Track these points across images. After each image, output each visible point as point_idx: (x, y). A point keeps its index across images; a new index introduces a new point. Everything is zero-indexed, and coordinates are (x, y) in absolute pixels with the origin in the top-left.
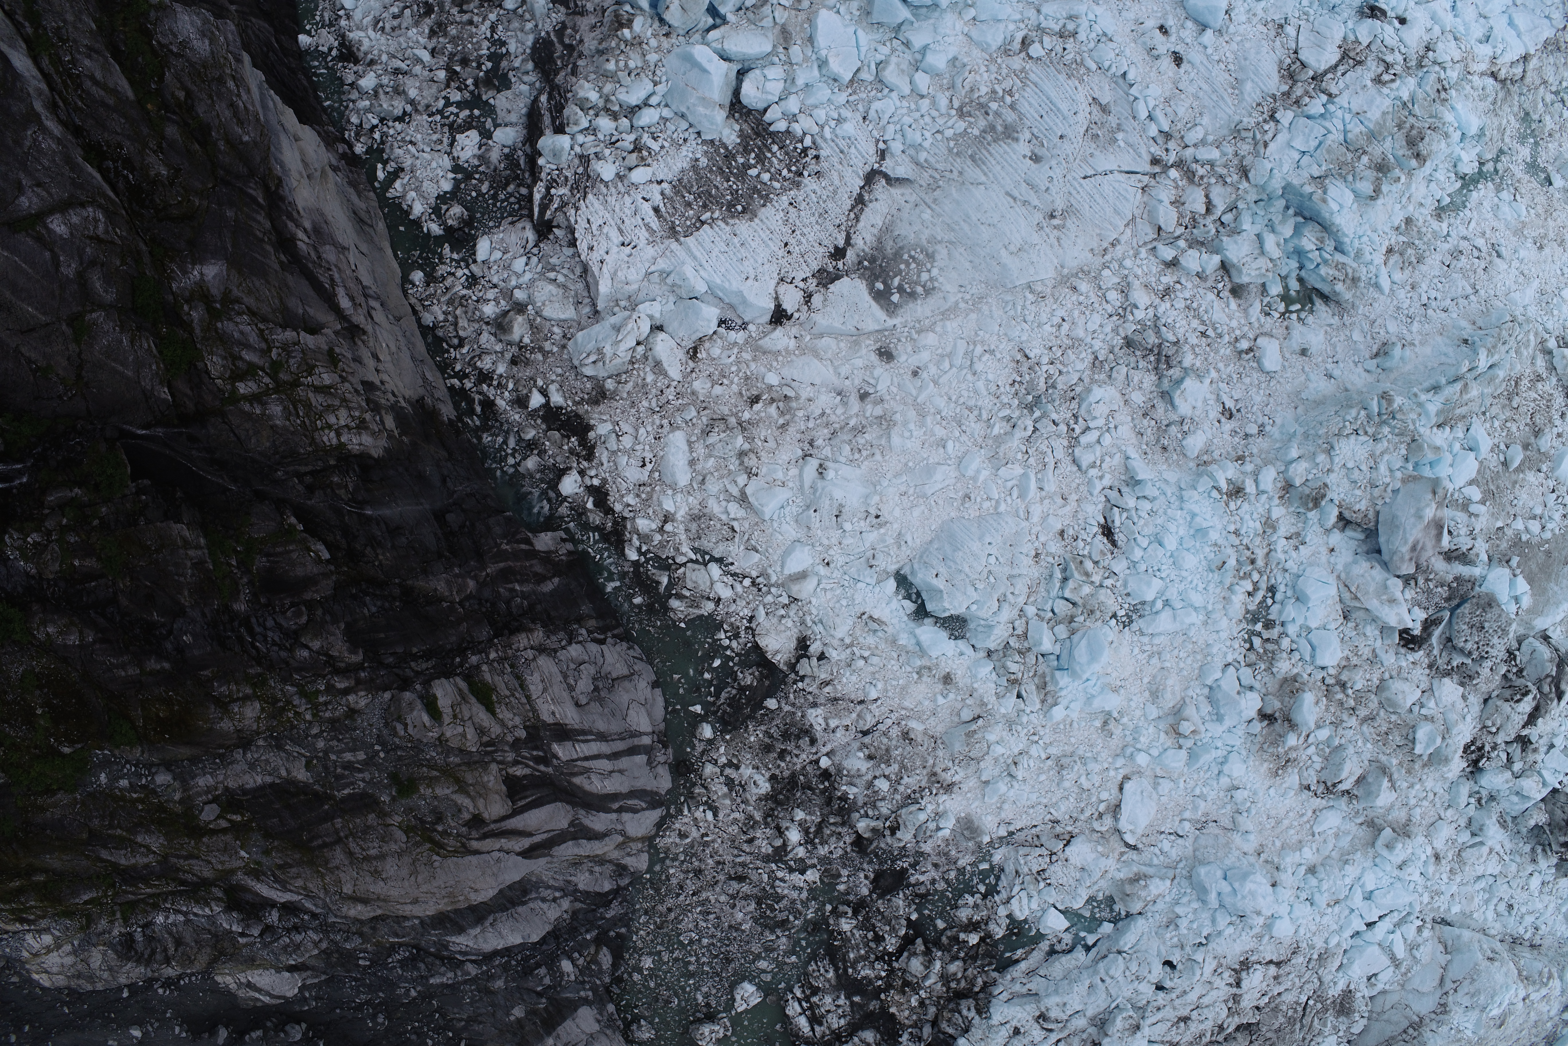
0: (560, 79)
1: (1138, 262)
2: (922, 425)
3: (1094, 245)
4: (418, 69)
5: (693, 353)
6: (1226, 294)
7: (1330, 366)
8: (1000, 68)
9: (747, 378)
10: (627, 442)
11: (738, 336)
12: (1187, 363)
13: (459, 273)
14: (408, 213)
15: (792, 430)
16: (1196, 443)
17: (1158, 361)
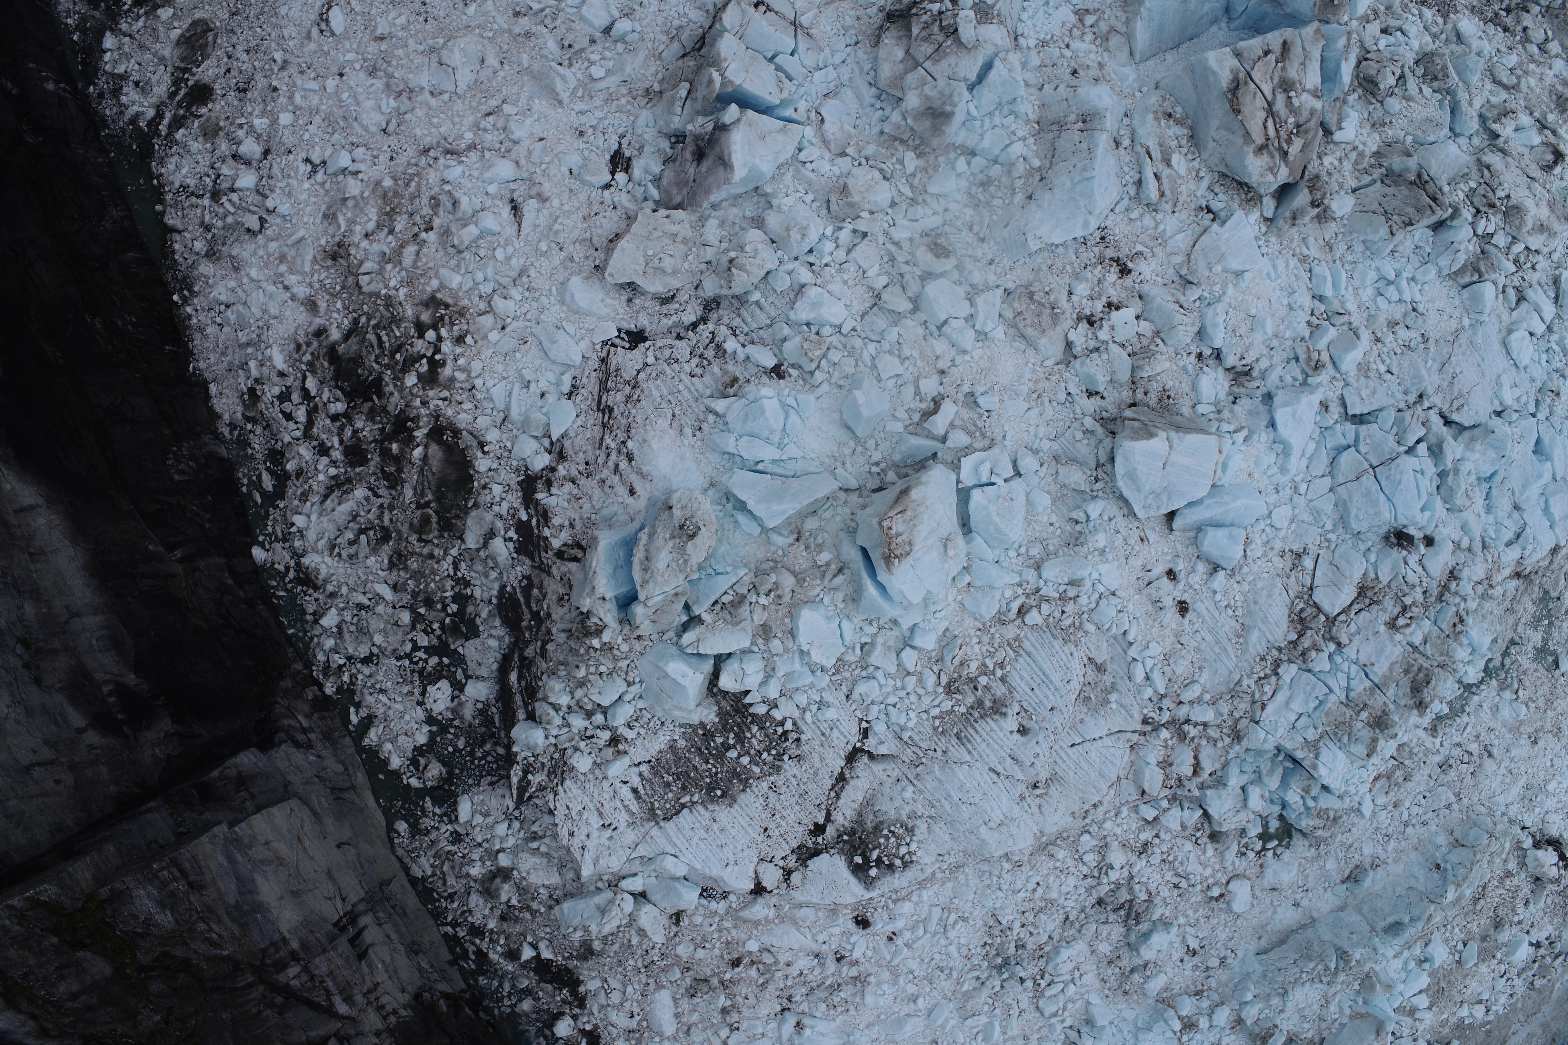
0: (529, 652)
1: (1119, 821)
2: (895, 983)
3: (1076, 808)
4: (380, 609)
5: (677, 917)
6: (1205, 839)
7: (1298, 897)
8: (992, 638)
9: (728, 943)
10: (616, 997)
11: (719, 906)
12: (1156, 917)
13: (444, 828)
14: (386, 762)
15: (771, 987)
16: (1156, 985)
17: (1128, 915)
